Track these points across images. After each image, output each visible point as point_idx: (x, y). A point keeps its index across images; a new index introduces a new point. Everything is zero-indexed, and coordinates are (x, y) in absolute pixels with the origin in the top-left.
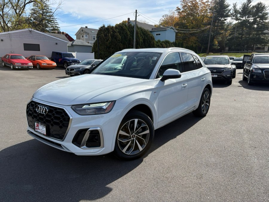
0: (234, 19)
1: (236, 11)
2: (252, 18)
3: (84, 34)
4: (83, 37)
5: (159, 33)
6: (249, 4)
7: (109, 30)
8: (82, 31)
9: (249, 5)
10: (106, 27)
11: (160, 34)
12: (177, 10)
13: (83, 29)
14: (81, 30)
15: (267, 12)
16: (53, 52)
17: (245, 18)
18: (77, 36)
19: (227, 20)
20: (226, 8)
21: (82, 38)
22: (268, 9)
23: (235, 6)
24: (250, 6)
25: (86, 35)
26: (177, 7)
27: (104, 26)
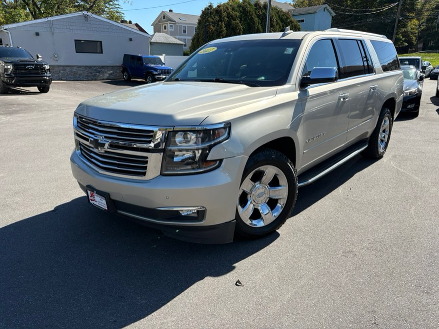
3: (167, 24)
4: (165, 28)
7: (221, 14)
8: (164, 19)
10: (214, 7)
11: (303, 21)
13: (165, 15)
14: (162, 16)
16: (125, 55)
18: (154, 27)
21: (164, 30)
25: (170, 26)
27: (211, 6)
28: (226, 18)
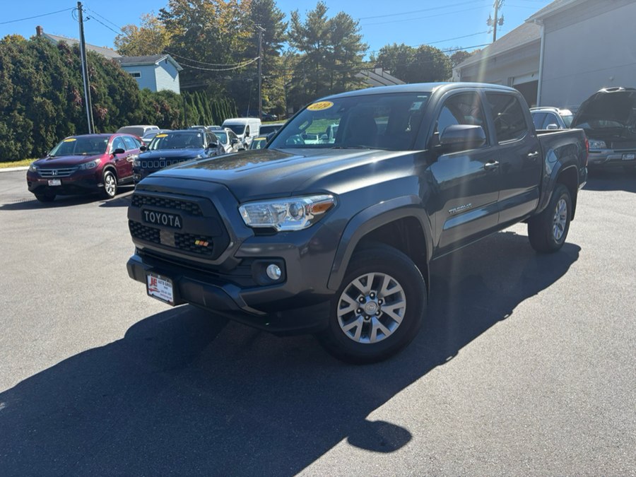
0: (297, 46)
1: (298, 29)
2: (332, 47)
5: (137, 72)
6: (322, 15)
9: (322, 18)
11: (137, 75)
12: (163, 16)
15: (357, 34)
17: (319, 46)
19: (282, 48)
20: (277, 22)
22: (357, 28)
23: (295, 19)
24: (325, 19)
26: (161, 11)
28: (10, 65)
